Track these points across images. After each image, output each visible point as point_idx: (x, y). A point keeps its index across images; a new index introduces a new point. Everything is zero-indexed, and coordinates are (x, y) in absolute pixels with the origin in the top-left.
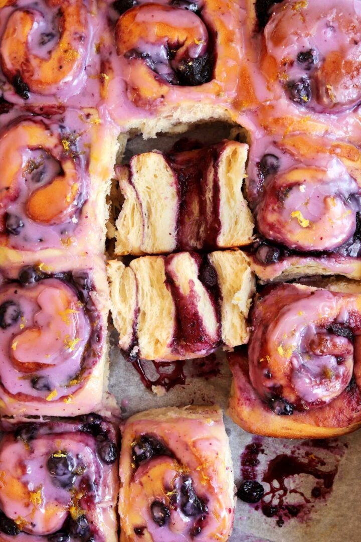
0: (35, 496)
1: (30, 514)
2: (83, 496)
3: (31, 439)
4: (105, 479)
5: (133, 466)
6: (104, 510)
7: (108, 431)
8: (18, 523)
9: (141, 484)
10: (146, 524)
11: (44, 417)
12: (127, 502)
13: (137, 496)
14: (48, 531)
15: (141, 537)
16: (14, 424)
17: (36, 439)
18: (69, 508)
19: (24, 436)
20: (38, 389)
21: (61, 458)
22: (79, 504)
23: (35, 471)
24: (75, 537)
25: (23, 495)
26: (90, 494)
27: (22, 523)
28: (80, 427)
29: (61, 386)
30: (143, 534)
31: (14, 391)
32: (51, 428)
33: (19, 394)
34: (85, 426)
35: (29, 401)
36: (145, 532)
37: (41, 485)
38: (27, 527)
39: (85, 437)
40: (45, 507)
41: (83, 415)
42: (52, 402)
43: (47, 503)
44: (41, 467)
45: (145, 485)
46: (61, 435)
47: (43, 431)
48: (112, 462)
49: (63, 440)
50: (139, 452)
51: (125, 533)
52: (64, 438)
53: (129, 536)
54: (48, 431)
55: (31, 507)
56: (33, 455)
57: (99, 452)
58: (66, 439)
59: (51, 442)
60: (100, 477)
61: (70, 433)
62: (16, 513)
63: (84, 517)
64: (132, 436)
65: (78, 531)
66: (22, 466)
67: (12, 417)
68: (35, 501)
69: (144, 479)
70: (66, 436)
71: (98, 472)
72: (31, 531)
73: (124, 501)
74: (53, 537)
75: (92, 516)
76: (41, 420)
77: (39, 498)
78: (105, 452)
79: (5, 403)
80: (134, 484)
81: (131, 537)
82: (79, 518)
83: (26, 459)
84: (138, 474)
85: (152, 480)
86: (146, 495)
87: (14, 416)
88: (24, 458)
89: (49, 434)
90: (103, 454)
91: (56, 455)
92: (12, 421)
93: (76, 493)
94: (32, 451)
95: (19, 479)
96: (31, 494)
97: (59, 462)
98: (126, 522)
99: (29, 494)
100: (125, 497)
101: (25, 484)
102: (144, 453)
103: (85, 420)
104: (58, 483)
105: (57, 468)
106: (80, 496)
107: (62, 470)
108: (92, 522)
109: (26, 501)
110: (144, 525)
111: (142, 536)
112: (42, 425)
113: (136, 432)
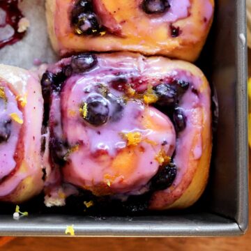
0: (132, 139)
1: (152, 146)
2: (132, 87)
3: (66, 145)
4: (113, 65)
5: (103, 33)
6: (147, 67)
7: (62, 66)
8: (162, 160)
9: (123, 22)
10: (167, 23)
11: (43, 132)
12: (143, 42)
13: (136, 28)
14: (171, 128)
15: (181, 31)
16: (52, 168)
17: (67, 139)
18: (146, 104)
19: (64, 152)
20: (9, 136)
21: (89, 109)
22: (140, 93)
23: (104, 141)
24: (178, 102)
25: (131, 154)
26: (129, 81)
27: (163, 156)
28: (55, 94)
29: (6, 108)
30: (178, 28)
31: (12, 164)
32: (56, 124)
33: (15, 158)
34: (54, 88)
35: (23, 146)
36: (176, 25)
37: (119, 134)
38: (166, 152)
39: (66, 86)
40: (145, 129)
41: (43, 92)
42: (24, 119)
43: (140, 127)
44: (99, 133)
45: (125, 19)
46: (63, 112)
47: (58, 133)
48: (94, 58)
49: (69, 109)
50: (88, 24)
51: (177, 49)
52: (66, 108)
53: (180, 44)
54: (59, 127)
55: (144, 144)
56: (85, 142)
57: (83, 70)
58: (67, 105)
59: (70, 122)
60: (111, 70)
61: (61, 103)
62: (151, 163)
63: (155, 88)
64: (71, 37)
65: (171, 96)
66: (97, 155)
67: (44, 170)
68: (137, 139)
69: (118, 18)
70: (65, 106)
71: (106, 72)
72: (171, 147)
73: (141, 45)
74: (178, 125)
75: (153, 80)
76: (47, 135)
77: (133, 135)
78: (82, 64)
79: (27, 177)
80: (123, 31)
81: (181, 42)
82: (157, 93)
83: (89, 150)
84: (113, 26)
85: (119, 9)
86: (135, 18)
87: (42, 167)
88: (89, 153)
89: (62, 125)
90: (84, 66)
91: (85, 114)
92: (48, 170)
93: (128, 95)
94: (81, 143)
95: (112, 159)
96: (129, 144)
97: (93, 112)
98: (165, 46)
99: (129, 147)
100: (137, 44)
101: (119, 151)
102: (89, 20)
103: (48, 88)
104: (118, 114)
105: (99, 115)
106: (132, 91)
107: (102, 108)
108: (161, 80)
109: (137, 151)
110: (168, 26)
111: (180, 29)
112: (52, 135)
113: (67, 32)
